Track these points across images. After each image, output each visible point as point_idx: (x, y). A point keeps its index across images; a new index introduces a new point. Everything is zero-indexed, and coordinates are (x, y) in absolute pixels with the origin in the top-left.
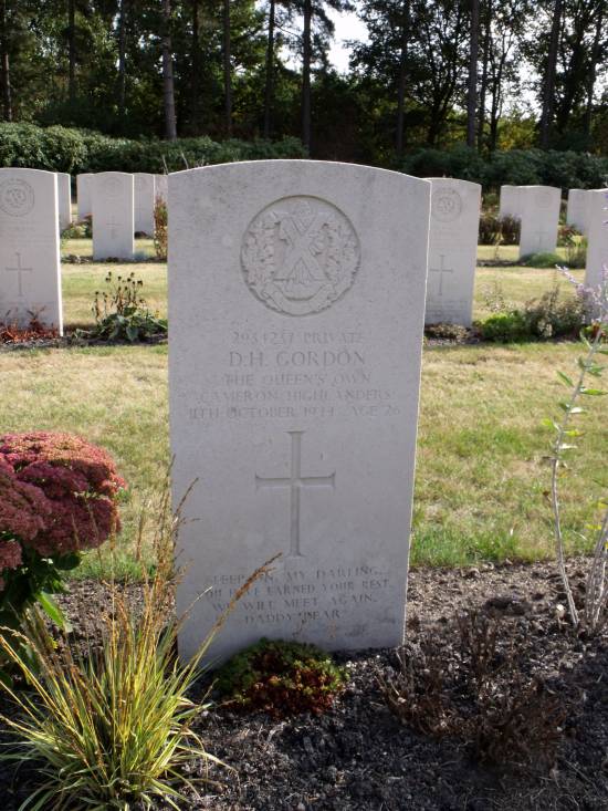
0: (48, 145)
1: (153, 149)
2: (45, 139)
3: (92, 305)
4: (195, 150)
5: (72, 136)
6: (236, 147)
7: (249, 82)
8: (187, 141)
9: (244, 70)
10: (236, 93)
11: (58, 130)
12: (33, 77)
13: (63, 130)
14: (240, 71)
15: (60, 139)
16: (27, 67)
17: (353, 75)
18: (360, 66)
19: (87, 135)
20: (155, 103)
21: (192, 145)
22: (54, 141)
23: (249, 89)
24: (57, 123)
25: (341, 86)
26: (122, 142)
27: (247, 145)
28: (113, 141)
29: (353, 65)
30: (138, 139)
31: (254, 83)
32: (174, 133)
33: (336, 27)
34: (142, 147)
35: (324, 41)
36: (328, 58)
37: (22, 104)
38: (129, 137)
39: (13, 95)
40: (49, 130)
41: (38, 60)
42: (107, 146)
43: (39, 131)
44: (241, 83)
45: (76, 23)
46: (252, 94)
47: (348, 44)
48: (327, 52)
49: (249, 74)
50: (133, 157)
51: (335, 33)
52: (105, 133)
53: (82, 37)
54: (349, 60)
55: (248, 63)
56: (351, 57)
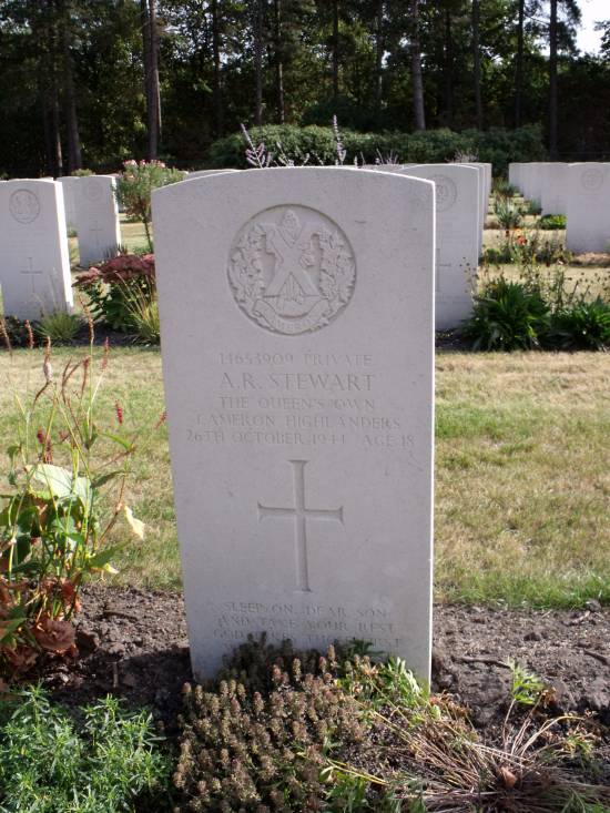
0: (305, 142)
2: (302, 138)
4: (434, 140)
5: (325, 134)
7: (505, 71)
8: (431, 132)
9: (501, 59)
10: (491, 82)
11: (313, 129)
12: (302, 82)
13: (317, 128)
14: (497, 60)
15: (314, 137)
16: (297, 74)
17: (606, 57)
21: (433, 136)
22: (309, 139)
24: (312, 123)
25: (596, 69)
26: (368, 137)
28: (360, 137)
29: (605, 47)
31: (510, 71)
33: (582, 12)
35: (570, 27)
36: (576, 44)
37: (293, 106)
39: (286, 99)
42: (355, 141)
45: (340, 31)
46: (507, 83)
47: (600, 25)
48: (573, 38)
49: (504, 63)
51: (581, 19)
52: (354, 129)
53: (345, 42)
54: (601, 42)
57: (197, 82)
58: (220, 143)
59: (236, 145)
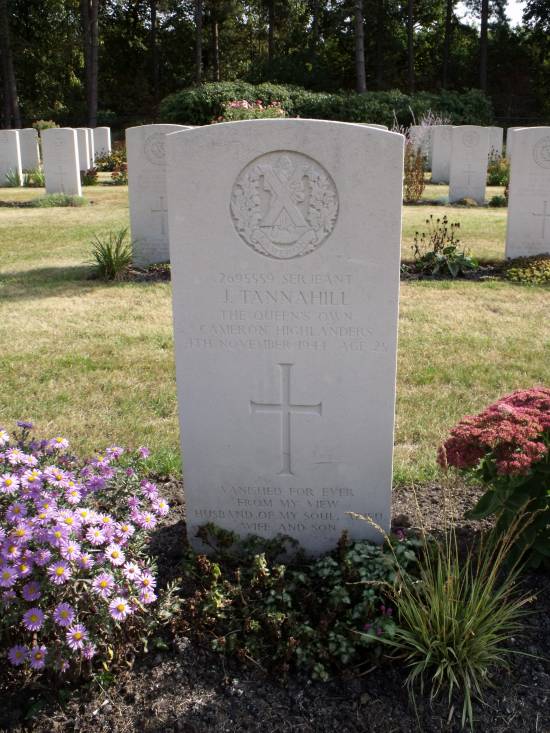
1: (352, 102)
2: (257, 95)
3: (413, 243)
4: (387, 102)
5: (280, 92)
6: (426, 99)
7: (427, 39)
8: (379, 94)
9: (421, 27)
10: (415, 49)
11: (267, 87)
12: (237, 41)
13: (272, 86)
14: (418, 28)
16: (232, 33)
17: (526, 28)
18: (533, 18)
19: (293, 90)
20: (340, 60)
21: (384, 97)
23: (427, 45)
24: (266, 81)
25: (515, 39)
26: (322, 96)
27: (436, 97)
28: (314, 96)
29: (526, 18)
30: (339, 93)
31: (431, 38)
32: (364, 87)
34: (341, 100)
36: (505, 13)
37: (228, 66)
38: (328, 92)
40: (260, 87)
41: (241, 26)
42: (310, 100)
43: (252, 88)
44: (420, 39)
46: (431, 50)
48: (505, 7)
49: (425, 31)
50: (333, 109)
52: (307, 88)
54: (523, 13)
55: (426, 21)
56: (525, 10)
57: (132, 39)
58: (171, 98)
59: (190, 101)
